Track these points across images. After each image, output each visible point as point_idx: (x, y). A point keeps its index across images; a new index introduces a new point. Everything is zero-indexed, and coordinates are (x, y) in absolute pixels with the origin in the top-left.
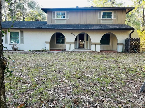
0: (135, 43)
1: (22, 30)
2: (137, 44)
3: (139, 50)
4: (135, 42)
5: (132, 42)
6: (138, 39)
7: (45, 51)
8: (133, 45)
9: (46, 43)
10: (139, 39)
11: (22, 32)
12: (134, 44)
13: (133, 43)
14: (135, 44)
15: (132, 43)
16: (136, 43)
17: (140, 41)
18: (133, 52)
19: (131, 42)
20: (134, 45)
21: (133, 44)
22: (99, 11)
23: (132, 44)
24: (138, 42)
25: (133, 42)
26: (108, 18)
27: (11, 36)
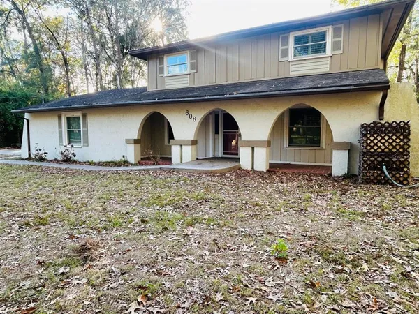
0: (387, 144)
1: (85, 112)
2: (394, 147)
3: (407, 173)
4: (387, 138)
5: (372, 138)
6: (398, 124)
7: (126, 163)
8: (376, 150)
9: (128, 142)
10: (406, 124)
11: (85, 116)
12: (383, 147)
13: (376, 144)
14: (386, 147)
15: (372, 144)
16: (391, 144)
17: (409, 134)
18: (375, 178)
19: (369, 138)
20: (379, 150)
21: (376, 147)
22: (281, 36)
23: (372, 147)
24: (398, 138)
25: (375, 138)
26: (314, 52)
27: (69, 127)
